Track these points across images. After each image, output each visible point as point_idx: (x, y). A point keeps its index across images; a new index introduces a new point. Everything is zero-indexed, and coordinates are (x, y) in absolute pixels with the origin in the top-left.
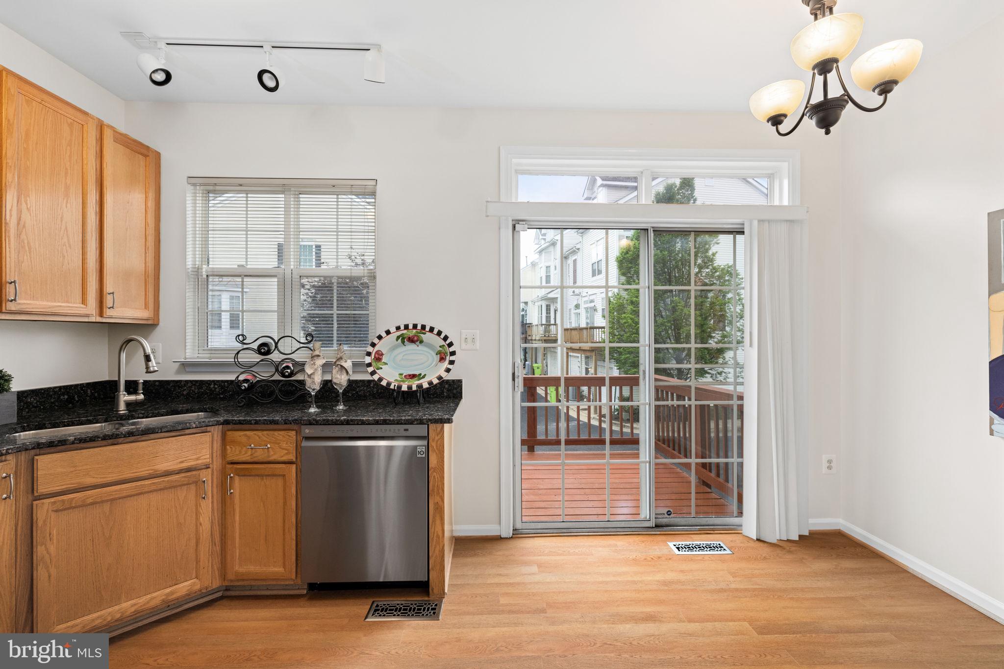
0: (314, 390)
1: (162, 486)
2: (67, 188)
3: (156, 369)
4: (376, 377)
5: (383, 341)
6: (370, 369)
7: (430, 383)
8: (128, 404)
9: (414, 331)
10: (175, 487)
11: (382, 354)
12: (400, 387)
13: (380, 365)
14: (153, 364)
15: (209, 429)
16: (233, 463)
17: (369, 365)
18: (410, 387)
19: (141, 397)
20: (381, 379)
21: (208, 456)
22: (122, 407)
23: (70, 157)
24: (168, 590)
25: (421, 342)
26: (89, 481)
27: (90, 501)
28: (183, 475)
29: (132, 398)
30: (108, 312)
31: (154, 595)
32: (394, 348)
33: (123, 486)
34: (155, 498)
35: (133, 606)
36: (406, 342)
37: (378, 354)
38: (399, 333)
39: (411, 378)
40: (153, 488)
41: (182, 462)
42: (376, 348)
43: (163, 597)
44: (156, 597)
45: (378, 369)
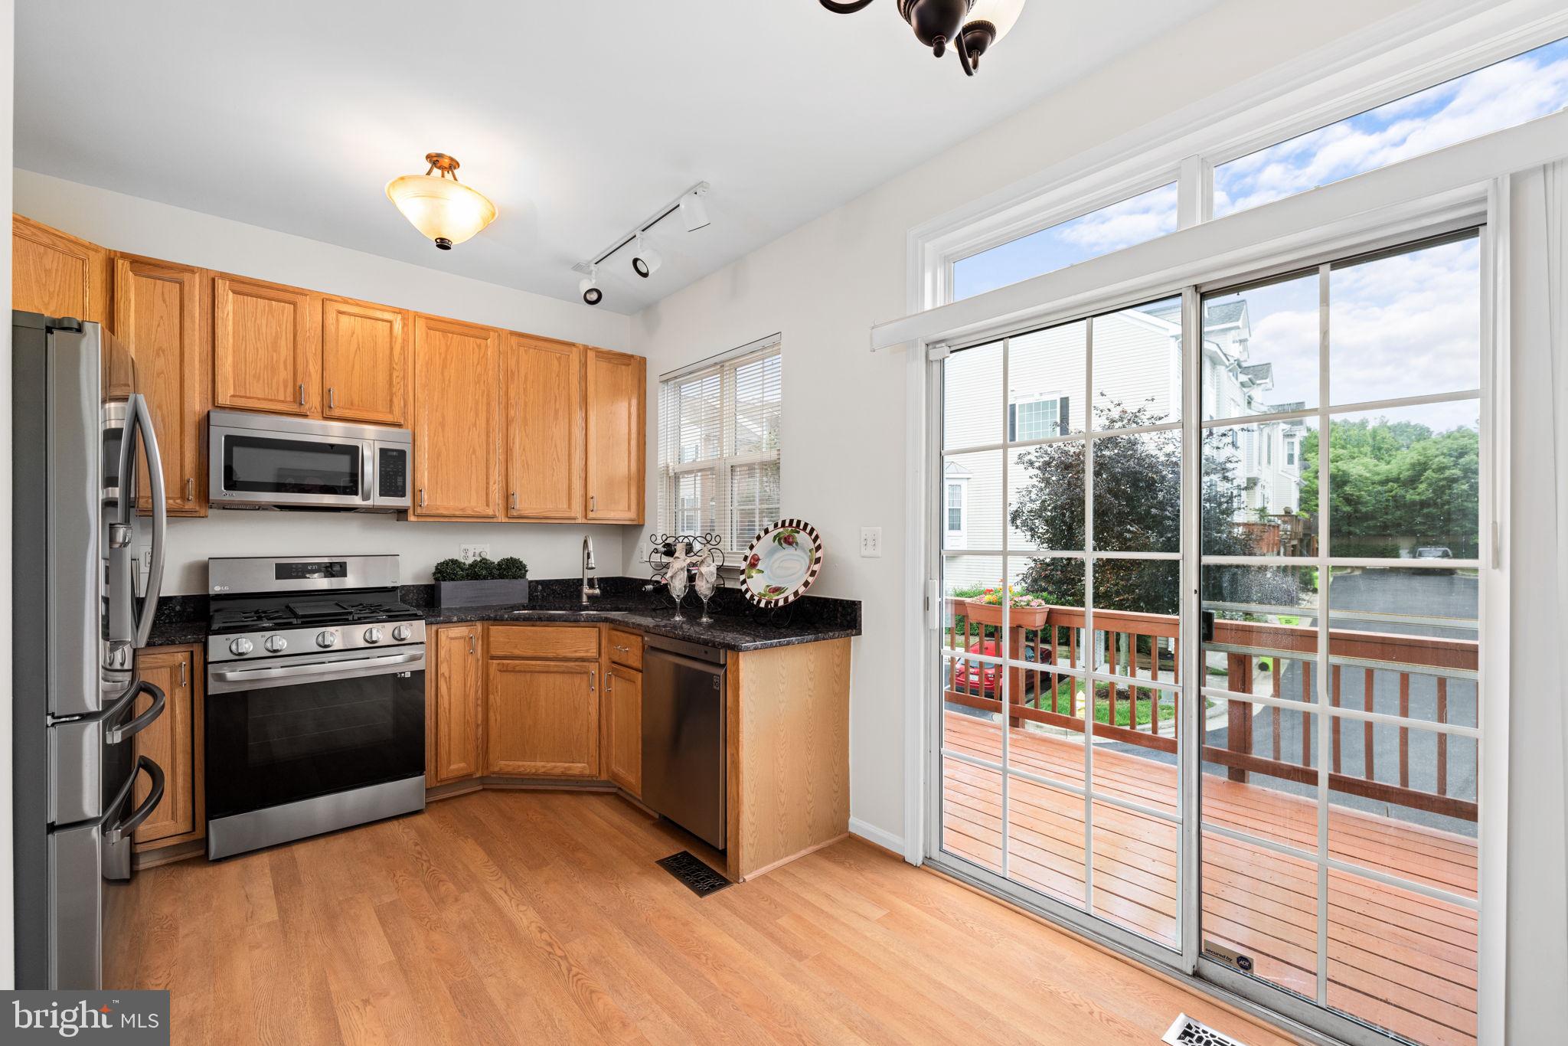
0: (678, 596)
1: (561, 669)
2: (556, 412)
3: (593, 566)
4: (744, 588)
5: (761, 541)
6: (742, 577)
7: (786, 599)
8: (590, 597)
9: (790, 529)
10: (572, 673)
11: (758, 560)
12: (759, 602)
13: (754, 573)
14: (592, 560)
15: (598, 624)
16: (614, 662)
17: (743, 572)
18: (768, 603)
19: (597, 591)
20: (747, 590)
21: (595, 651)
22: (585, 598)
23: (559, 385)
24: (567, 765)
25: (797, 544)
26: (517, 652)
27: (517, 668)
28: (577, 663)
29: (591, 591)
30: (591, 515)
31: (559, 764)
32: (771, 553)
33: (539, 662)
34: (559, 678)
35: (543, 767)
36: (784, 545)
37: (754, 559)
38: (776, 532)
39: (773, 592)
40: (556, 669)
41: (576, 651)
42: (754, 551)
43: (563, 770)
44: (558, 767)
45: (748, 578)
